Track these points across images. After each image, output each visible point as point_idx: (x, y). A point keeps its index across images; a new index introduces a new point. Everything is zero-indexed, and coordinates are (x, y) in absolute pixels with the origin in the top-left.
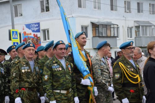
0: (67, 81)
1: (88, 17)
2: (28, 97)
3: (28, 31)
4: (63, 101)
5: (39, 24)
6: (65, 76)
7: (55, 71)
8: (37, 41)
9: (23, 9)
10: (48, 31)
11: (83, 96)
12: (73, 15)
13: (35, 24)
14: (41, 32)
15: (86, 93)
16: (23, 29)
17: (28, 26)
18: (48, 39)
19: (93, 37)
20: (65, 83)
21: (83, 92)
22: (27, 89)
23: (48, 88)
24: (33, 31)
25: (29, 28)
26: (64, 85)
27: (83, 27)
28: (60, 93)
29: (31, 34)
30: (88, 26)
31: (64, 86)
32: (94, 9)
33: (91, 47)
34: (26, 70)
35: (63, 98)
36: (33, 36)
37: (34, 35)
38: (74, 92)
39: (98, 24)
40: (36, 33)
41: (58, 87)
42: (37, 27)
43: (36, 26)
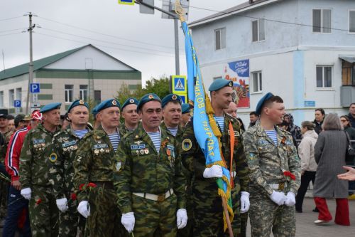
0: (159, 176)
1: (333, 49)
2: (104, 199)
3: (233, 75)
4: (149, 215)
5: (247, 61)
6: (155, 167)
7: (136, 155)
8: (244, 92)
9: (227, 36)
10: (261, 75)
11: (206, 207)
12: (300, 47)
13: (243, 62)
14: (251, 76)
15: (213, 201)
16: (226, 71)
17: (233, 66)
18: (261, 90)
19: (343, 86)
20: (153, 180)
21: (206, 199)
22: (104, 185)
23: (119, 187)
24: (240, 75)
25: (234, 70)
26: (152, 183)
27: (322, 68)
28: (144, 198)
29: (236, 79)
30: (333, 66)
31: (153, 186)
32: (349, 33)
33: (338, 105)
34: (102, 150)
35: (149, 209)
36: (239, 84)
37: (241, 81)
38: (179, 199)
39: (352, 61)
40: (243, 78)
41: (139, 186)
42: (245, 67)
43: (243, 65)
